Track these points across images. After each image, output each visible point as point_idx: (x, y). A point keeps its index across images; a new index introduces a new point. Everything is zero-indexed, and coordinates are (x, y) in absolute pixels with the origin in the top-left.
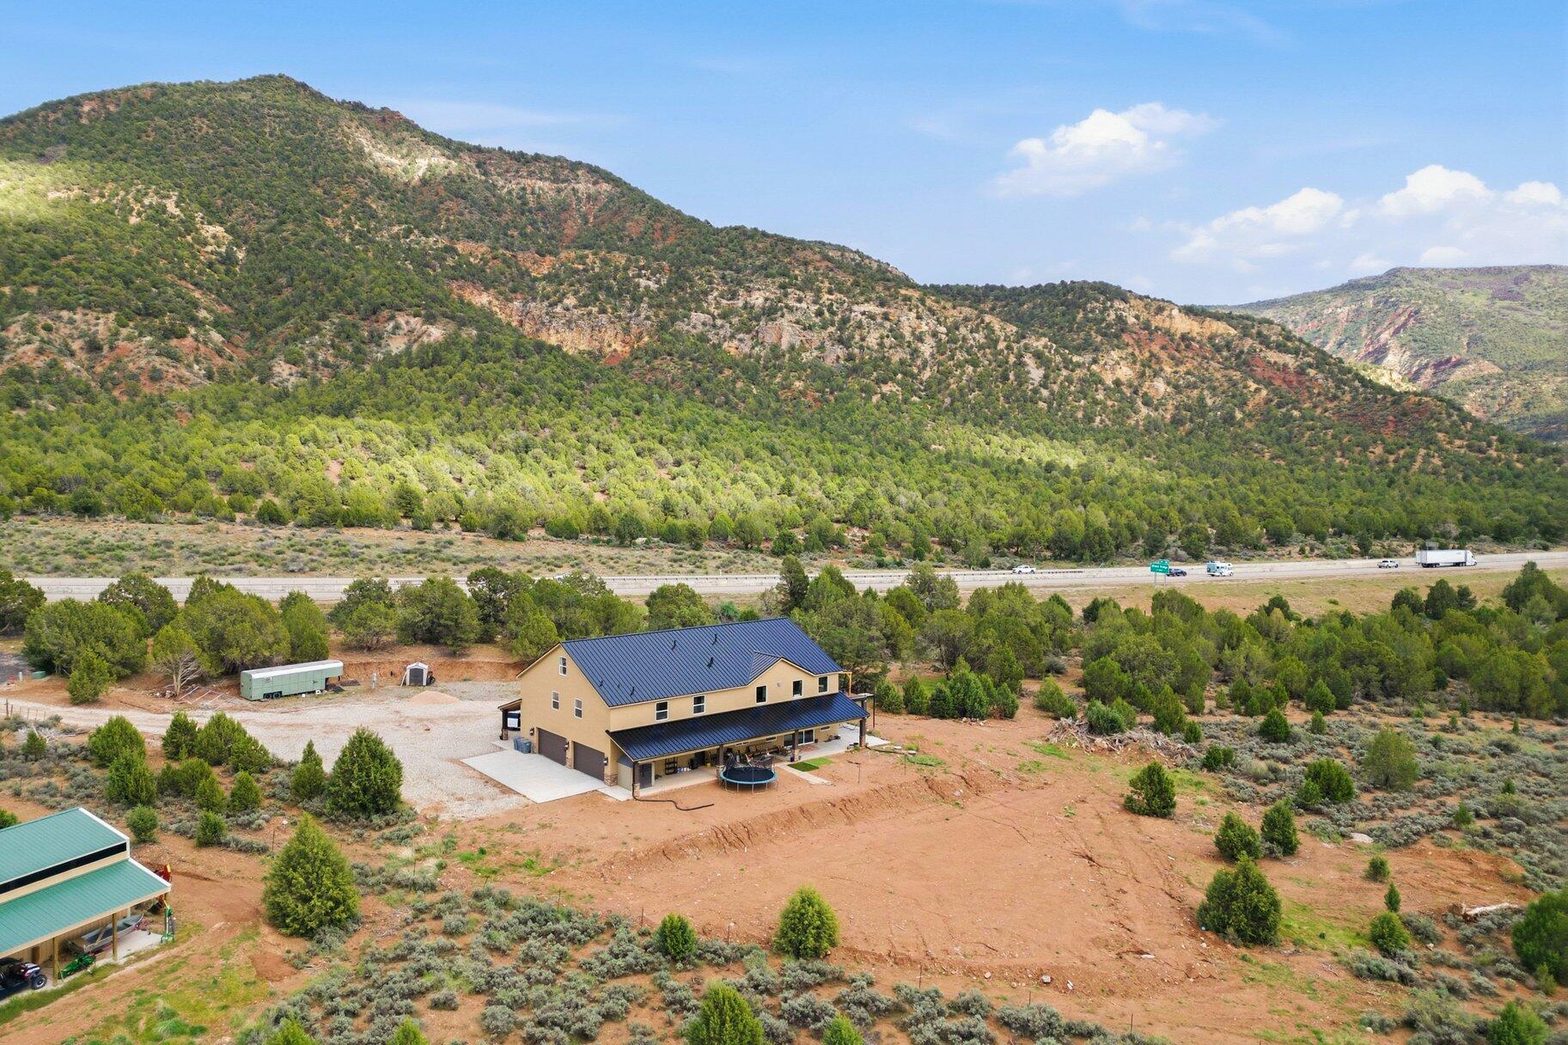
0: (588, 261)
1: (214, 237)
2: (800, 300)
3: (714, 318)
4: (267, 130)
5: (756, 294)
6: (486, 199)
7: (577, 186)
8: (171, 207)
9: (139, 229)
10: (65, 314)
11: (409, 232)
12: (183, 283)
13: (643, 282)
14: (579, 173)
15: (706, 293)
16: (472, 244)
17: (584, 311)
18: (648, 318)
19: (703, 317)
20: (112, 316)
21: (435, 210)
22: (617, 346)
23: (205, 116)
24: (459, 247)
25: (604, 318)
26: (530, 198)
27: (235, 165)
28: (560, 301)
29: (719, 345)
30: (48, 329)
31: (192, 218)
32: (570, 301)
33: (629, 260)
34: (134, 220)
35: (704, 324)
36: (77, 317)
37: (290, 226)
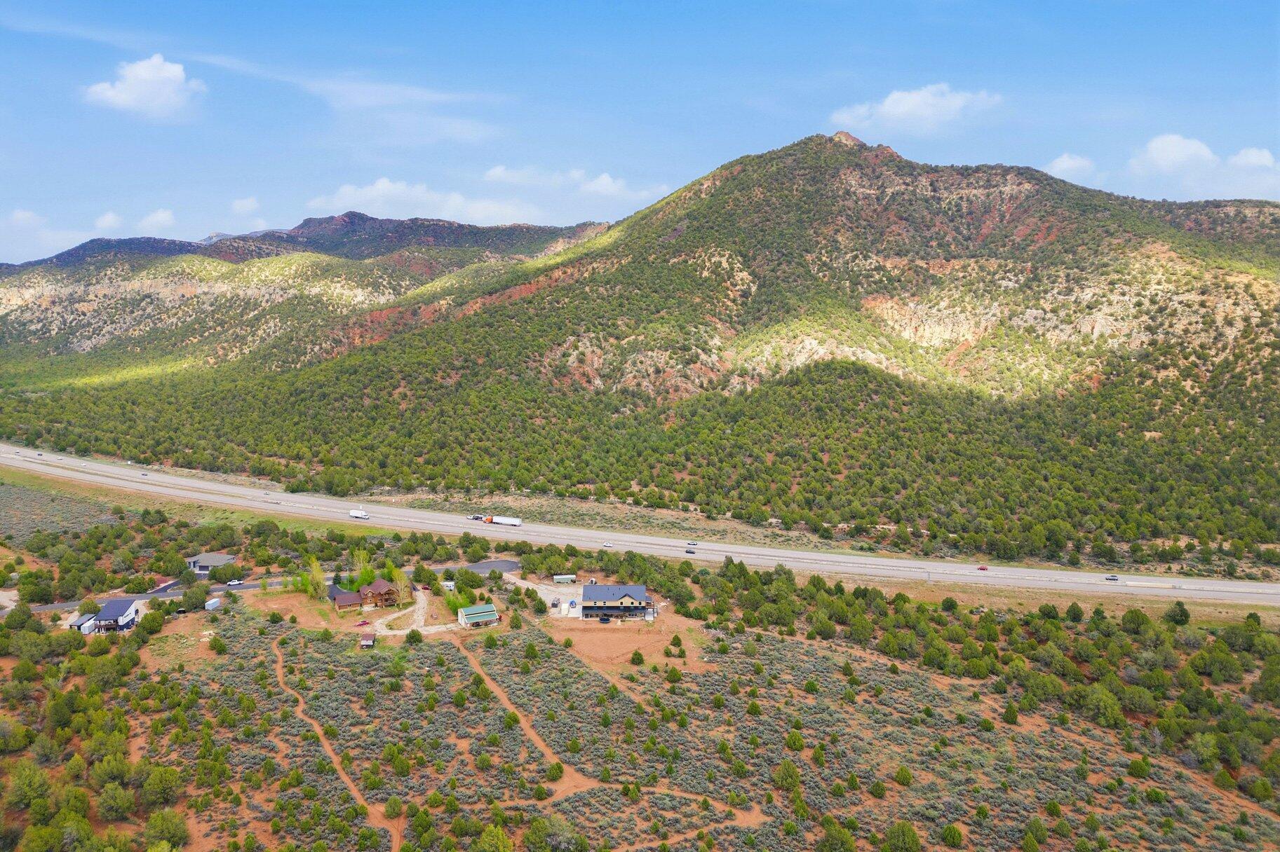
0: (969, 269)
1: (742, 280)
2: (1123, 294)
3: (1045, 312)
4: (795, 188)
5: (1087, 290)
6: (923, 217)
7: (1003, 189)
8: (725, 265)
9: (706, 280)
11: (856, 257)
12: (714, 319)
13: (1004, 283)
14: (1009, 176)
15: (1046, 292)
16: (897, 259)
17: (951, 311)
18: (994, 315)
19: (1034, 312)
20: (668, 353)
21: (882, 234)
22: (969, 337)
24: (889, 265)
25: (962, 316)
26: (964, 205)
27: (769, 221)
28: (937, 304)
29: (1043, 335)
30: (641, 363)
31: (732, 269)
32: (943, 304)
33: (1000, 266)
34: (705, 274)
35: (1036, 318)
36: (654, 355)
37: (784, 266)
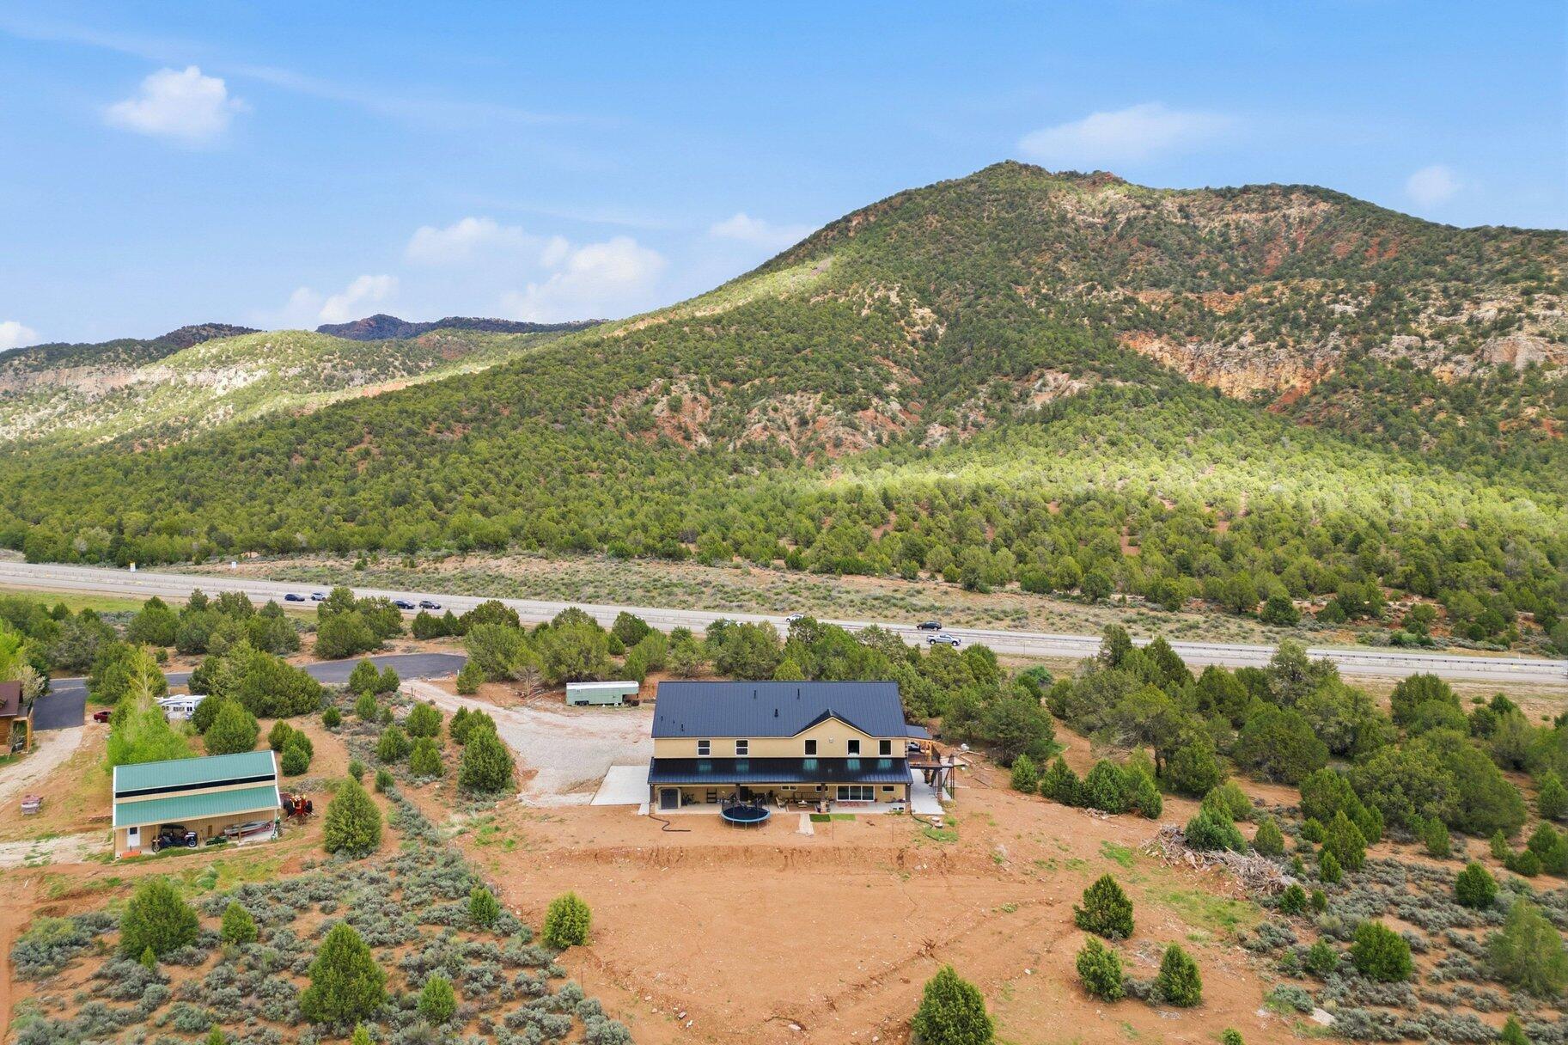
0: (1276, 293)
1: (922, 318)
2: (1551, 306)
3: (1424, 339)
4: (985, 215)
5: (1486, 306)
6: (1180, 242)
7: (1288, 212)
8: (894, 299)
9: (867, 319)
10: (789, 397)
11: (1093, 288)
12: (886, 362)
13: (1338, 308)
14: (1293, 197)
15: (1416, 312)
16: (1155, 292)
17: (1261, 347)
18: (1336, 348)
19: (1406, 339)
20: (819, 396)
21: (1123, 263)
22: (1297, 382)
23: (936, 212)
24: (1141, 298)
25: (1282, 353)
26: (1233, 234)
27: (953, 251)
28: (1236, 340)
29: (1427, 371)
30: (775, 410)
31: (907, 304)
32: (1247, 339)
33: (1325, 285)
34: (865, 312)
35: (1409, 348)
36: (796, 399)
37: (984, 300)
